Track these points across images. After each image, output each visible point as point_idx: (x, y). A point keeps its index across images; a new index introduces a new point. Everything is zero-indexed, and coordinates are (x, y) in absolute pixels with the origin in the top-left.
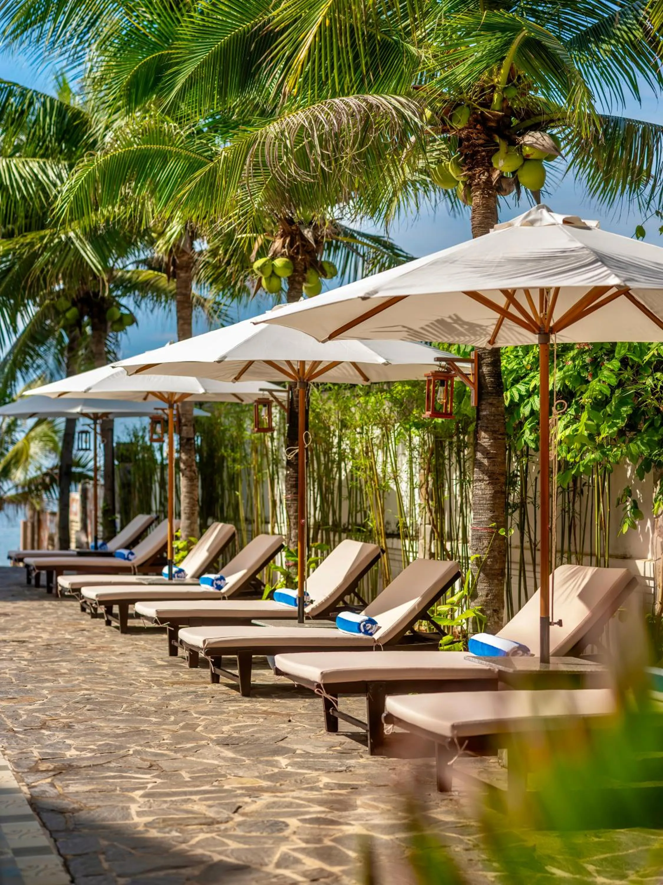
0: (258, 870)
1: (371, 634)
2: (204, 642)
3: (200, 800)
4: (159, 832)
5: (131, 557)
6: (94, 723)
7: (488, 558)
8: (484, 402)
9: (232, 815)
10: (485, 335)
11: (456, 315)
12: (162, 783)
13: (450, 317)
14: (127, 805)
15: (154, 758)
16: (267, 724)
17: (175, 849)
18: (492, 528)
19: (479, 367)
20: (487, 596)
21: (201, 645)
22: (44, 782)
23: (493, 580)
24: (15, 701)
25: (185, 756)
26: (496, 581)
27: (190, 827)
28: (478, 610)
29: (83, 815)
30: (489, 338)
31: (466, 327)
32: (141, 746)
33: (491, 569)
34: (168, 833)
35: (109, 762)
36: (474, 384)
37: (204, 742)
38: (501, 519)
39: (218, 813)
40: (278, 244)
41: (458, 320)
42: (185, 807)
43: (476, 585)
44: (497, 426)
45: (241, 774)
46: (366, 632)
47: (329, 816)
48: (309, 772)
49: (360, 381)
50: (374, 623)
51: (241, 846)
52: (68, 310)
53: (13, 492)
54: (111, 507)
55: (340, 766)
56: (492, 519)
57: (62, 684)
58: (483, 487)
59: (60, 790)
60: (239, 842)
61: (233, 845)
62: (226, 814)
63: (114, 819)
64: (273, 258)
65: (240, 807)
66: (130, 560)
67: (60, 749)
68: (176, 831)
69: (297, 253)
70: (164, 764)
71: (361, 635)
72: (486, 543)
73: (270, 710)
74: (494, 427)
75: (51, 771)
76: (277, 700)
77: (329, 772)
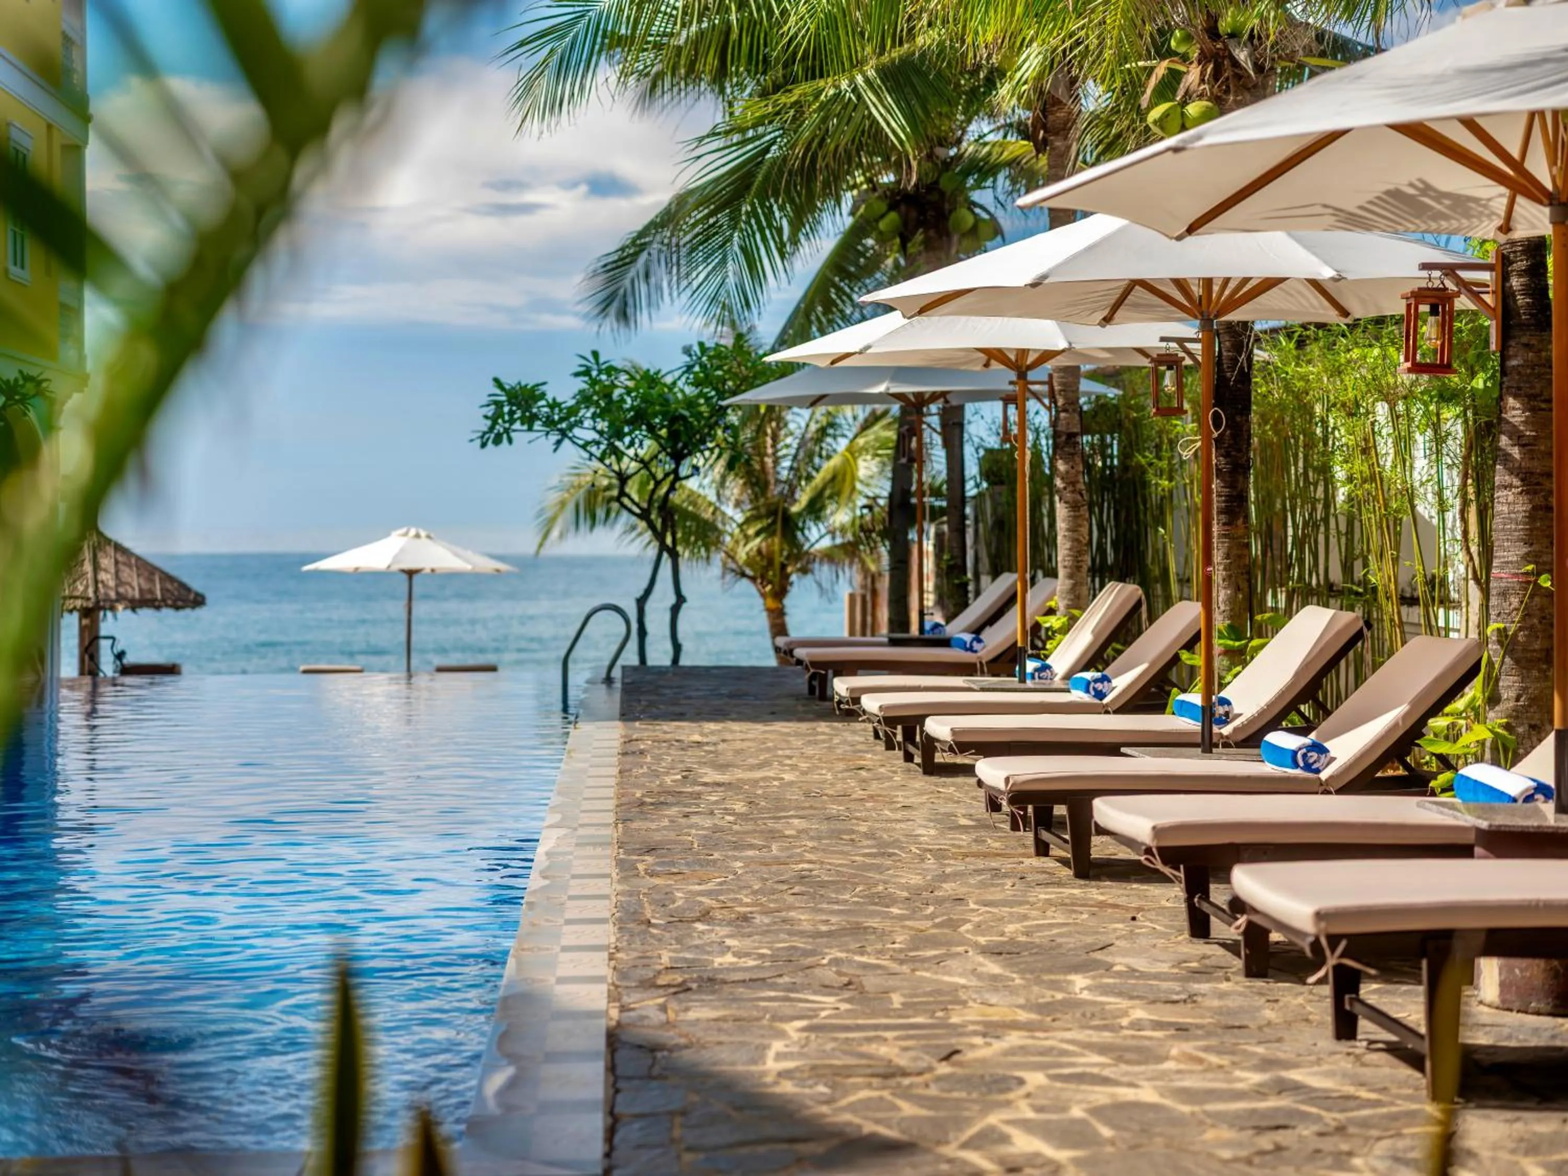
0: (927, 1151)
1: (1318, 771)
2: (1007, 780)
3: (897, 1038)
4: (797, 1085)
5: (976, 646)
6: (792, 914)
7: (1520, 629)
8: (1513, 343)
9: (935, 1064)
10: (1489, 216)
11: (1421, 181)
12: (848, 1011)
13: (1411, 185)
14: (766, 1042)
15: (859, 972)
16: (1093, 922)
17: (807, 1113)
18: (1527, 574)
19: (1505, 277)
20: (1517, 700)
21: (1002, 786)
22: (651, 1003)
23: (1529, 670)
24: (680, 877)
25: (913, 970)
26: (1535, 673)
27: (852, 1080)
28: (1501, 726)
29: (687, 1056)
30: (1499, 222)
31: (1447, 202)
32: (848, 951)
33: (1525, 650)
34: (811, 1087)
35: (780, 976)
36: (1494, 310)
37: (960, 949)
38: (1545, 558)
39: (915, 1059)
40: (1192, 76)
41: (1427, 189)
42: (865, 1048)
43: (1497, 680)
44: (1538, 386)
45: (993, 1000)
46: (1308, 767)
47: (1106, 1072)
48: (1118, 1000)
49: (1331, 316)
50: (1324, 751)
51: (923, 1112)
52: (882, 216)
53: (826, 543)
54: (959, 562)
55: (1178, 993)
56: (1526, 558)
57: (774, 852)
58: (1511, 499)
59: (671, 1015)
60: (922, 1106)
61: (908, 1109)
62: (927, 1060)
63: (733, 1063)
64: (1184, 103)
65: (957, 1052)
66: (976, 652)
67: (708, 953)
68: (826, 1085)
69: (1227, 92)
70: (871, 982)
71: (1297, 772)
72: (1515, 601)
73: (1110, 901)
74: (1532, 388)
75: (674, 986)
76: (1135, 886)
77: (1154, 1002)
